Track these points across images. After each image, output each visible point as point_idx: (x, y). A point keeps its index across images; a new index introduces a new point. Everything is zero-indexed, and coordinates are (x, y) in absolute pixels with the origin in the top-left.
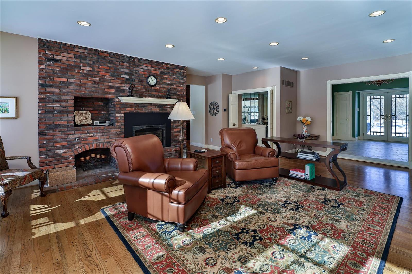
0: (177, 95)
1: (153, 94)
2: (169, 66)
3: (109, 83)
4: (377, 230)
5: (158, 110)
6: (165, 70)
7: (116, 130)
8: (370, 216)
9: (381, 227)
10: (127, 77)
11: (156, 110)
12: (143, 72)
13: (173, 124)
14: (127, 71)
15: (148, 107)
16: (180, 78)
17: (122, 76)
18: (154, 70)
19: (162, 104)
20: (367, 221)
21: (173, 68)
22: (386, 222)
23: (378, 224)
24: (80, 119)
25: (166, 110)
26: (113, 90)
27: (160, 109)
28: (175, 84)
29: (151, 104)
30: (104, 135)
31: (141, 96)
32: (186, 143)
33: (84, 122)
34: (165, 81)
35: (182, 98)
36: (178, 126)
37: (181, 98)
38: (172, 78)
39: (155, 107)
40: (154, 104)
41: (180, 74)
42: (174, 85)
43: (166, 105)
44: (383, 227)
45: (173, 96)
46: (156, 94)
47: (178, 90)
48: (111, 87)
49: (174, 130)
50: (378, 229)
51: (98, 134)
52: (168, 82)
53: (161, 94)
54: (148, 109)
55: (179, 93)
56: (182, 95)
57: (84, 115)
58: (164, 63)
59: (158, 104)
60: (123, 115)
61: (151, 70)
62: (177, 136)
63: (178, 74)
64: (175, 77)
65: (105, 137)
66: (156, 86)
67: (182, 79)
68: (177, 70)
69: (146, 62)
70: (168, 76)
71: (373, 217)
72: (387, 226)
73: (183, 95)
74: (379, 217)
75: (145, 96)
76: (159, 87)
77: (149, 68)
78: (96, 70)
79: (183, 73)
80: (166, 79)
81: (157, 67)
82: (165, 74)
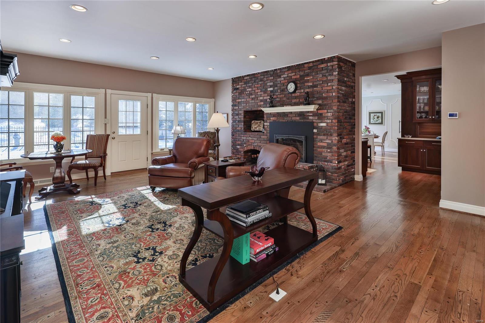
0: (322, 98)
1: (294, 101)
2: (311, 65)
3: (260, 98)
4: (73, 260)
5: (298, 119)
6: (307, 71)
7: (264, 136)
8: (95, 271)
9: (73, 266)
10: (271, 89)
11: (296, 119)
12: (284, 81)
13: (316, 136)
14: (272, 84)
15: (289, 115)
16: (327, 74)
17: (269, 89)
18: (295, 75)
19: (303, 112)
20: (91, 263)
21: (317, 64)
22: (72, 277)
23: (79, 268)
24: (255, 127)
25: (308, 119)
26: (262, 103)
27: (301, 117)
28: (320, 84)
29: (291, 113)
30: (258, 140)
31: (282, 105)
32: (336, 165)
33: (257, 129)
34: (306, 84)
35: (330, 101)
36: (324, 140)
37: (328, 101)
38: (316, 77)
39: (295, 116)
40: (295, 112)
41: (327, 69)
42: (318, 87)
43: (308, 112)
44: (71, 268)
45: (317, 100)
46: (296, 101)
47: (323, 92)
48: (261, 101)
49: (318, 144)
50: (74, 262)
51: (254, 139)
52: (310, 85)
53: (302, 100)
54: (288, 118)
55: (325, 95)
56: (330, 97)
57: (259, 123)
58: (305, 63)
59: (298, 112)
60: (268, 124)
61: (292, 76)
62: (323, 153)
63: (324, 70)
64: (319, 76)
65: (258, 141)
66: (297, 92)
67: (330, 75)
68: (323, 66)
69: (287, 70)
70: (310, 77)
71: (91, 273)
72: (68, 271)
73: (332, 96)
74: (84, 278)
75: (286, 105)
76: (300, 93)
77: (290, 74)
78: (254, 89)
79: (332, 66)
80: (308, 81)
81: (297, 70)
82: (308, 75)
